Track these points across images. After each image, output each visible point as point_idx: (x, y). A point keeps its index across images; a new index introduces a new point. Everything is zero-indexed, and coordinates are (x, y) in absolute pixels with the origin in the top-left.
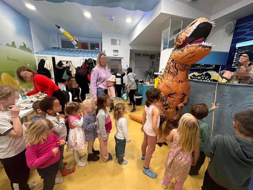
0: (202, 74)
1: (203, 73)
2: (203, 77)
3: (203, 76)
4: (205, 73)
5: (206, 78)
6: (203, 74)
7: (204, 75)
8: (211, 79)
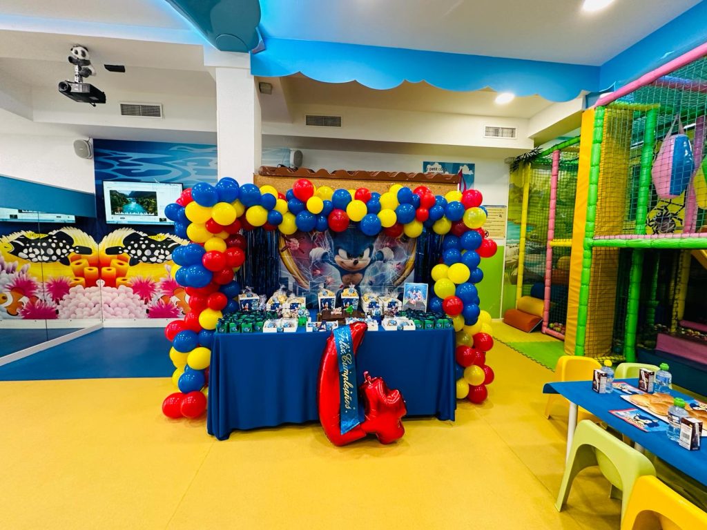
0: (47, 235)
1: (50, 233)
2: (53, 242)
3: (53, 239)
4: (55, 232)
5: (61, 245)
6: (52, 236)
7: (54, 237)
8: (73, 246)
